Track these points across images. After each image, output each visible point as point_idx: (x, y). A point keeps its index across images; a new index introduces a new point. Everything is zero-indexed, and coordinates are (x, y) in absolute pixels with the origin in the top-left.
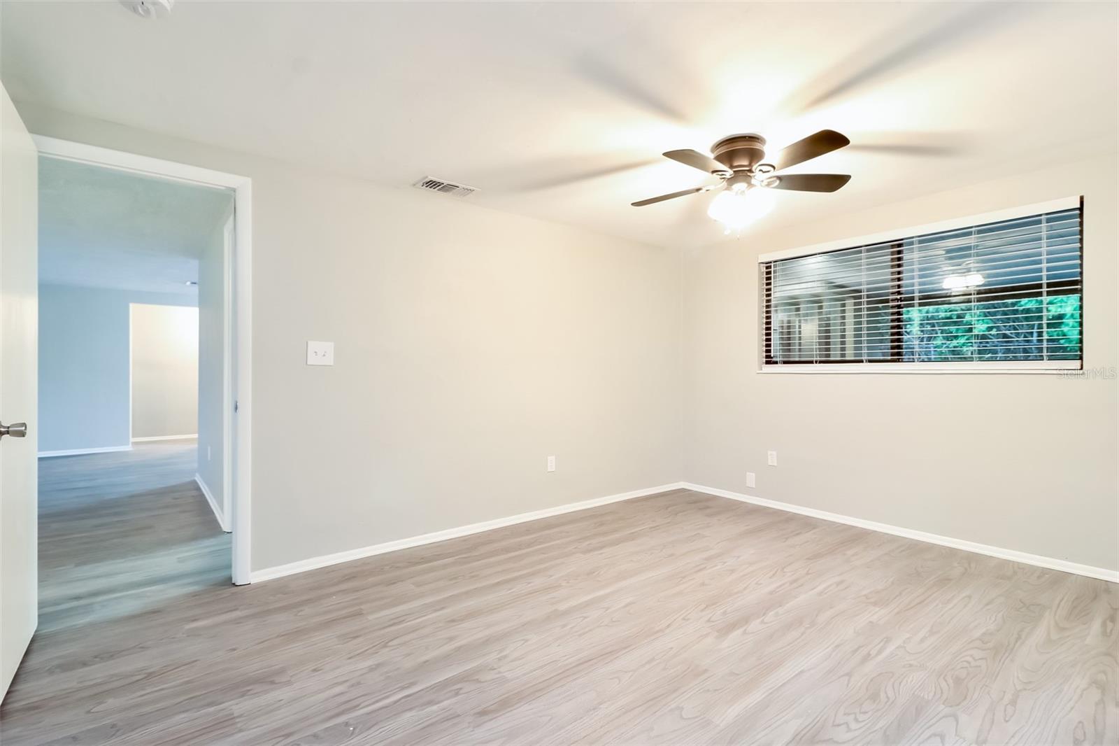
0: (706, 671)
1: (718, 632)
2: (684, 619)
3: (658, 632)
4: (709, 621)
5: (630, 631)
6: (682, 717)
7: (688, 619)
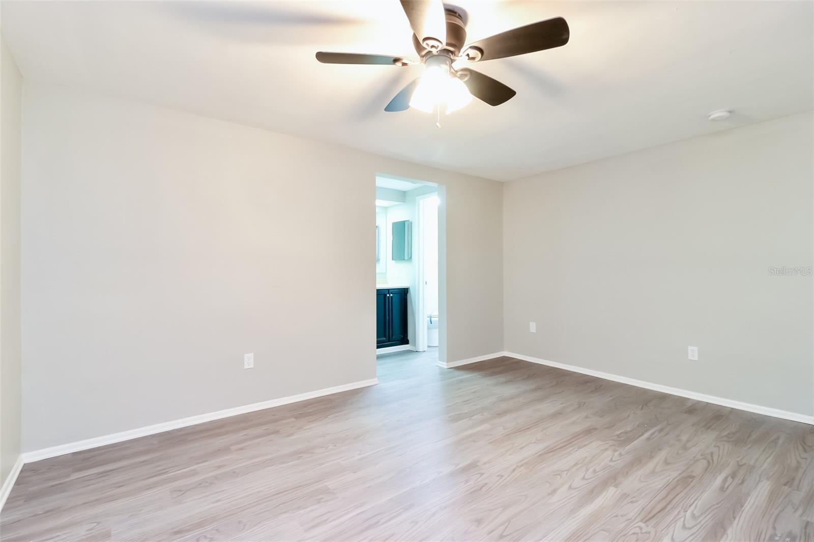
0: (490, 443)
1: (478, 466)
2: (502, 476)
3: (521, 466)
4: (482, 474)
5: (542, 466)
6: (503, 427)
7: (498, 476)
